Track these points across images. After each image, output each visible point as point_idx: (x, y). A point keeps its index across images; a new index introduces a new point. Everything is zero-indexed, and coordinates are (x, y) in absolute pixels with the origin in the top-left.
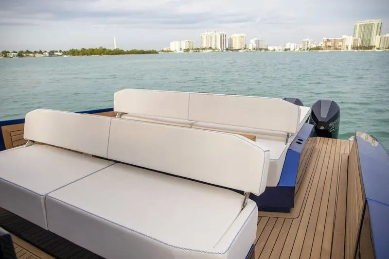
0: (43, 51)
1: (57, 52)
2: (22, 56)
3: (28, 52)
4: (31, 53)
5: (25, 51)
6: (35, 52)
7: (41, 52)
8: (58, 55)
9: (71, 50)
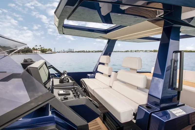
0: (143, 50)
1: (147, 51)
2: (136, 52)
3: (138, 50)
4: (139, 51)
5: (137, 50)
6: (140, 51)
7: (142, 51)
8: (148, 52)
9: (154, 50)
